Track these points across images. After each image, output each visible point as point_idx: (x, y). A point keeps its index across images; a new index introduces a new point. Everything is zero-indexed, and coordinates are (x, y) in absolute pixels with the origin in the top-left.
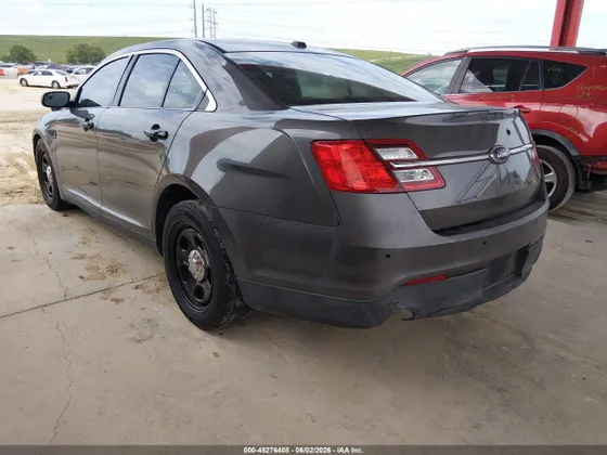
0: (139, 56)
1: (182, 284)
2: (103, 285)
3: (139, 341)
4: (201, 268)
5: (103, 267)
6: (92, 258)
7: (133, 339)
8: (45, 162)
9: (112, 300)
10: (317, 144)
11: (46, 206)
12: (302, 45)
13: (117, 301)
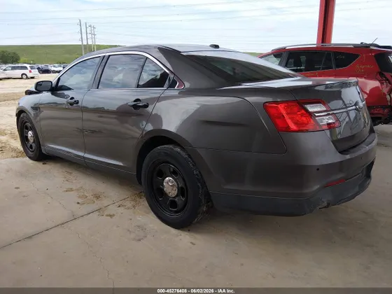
0: (110, 56)
1: (158, 201)
2: (95, 207)
3: (140, 240)
4: (175, 188)
5: (89, 195)
6: (78, 190)
7: (134, 239)
8: (27, 128)
9: (107, 216)
10: (267, 104)
11: (28, 158)
12: (217, 47)
13: (111, 216)
